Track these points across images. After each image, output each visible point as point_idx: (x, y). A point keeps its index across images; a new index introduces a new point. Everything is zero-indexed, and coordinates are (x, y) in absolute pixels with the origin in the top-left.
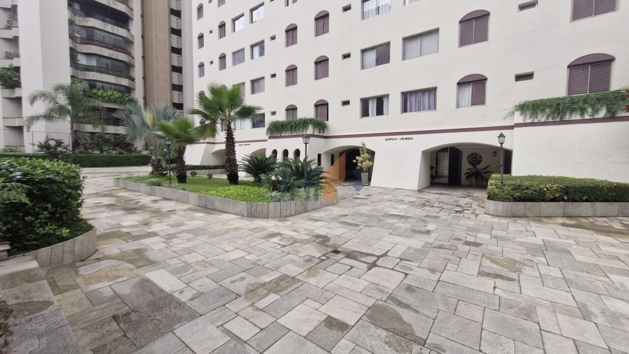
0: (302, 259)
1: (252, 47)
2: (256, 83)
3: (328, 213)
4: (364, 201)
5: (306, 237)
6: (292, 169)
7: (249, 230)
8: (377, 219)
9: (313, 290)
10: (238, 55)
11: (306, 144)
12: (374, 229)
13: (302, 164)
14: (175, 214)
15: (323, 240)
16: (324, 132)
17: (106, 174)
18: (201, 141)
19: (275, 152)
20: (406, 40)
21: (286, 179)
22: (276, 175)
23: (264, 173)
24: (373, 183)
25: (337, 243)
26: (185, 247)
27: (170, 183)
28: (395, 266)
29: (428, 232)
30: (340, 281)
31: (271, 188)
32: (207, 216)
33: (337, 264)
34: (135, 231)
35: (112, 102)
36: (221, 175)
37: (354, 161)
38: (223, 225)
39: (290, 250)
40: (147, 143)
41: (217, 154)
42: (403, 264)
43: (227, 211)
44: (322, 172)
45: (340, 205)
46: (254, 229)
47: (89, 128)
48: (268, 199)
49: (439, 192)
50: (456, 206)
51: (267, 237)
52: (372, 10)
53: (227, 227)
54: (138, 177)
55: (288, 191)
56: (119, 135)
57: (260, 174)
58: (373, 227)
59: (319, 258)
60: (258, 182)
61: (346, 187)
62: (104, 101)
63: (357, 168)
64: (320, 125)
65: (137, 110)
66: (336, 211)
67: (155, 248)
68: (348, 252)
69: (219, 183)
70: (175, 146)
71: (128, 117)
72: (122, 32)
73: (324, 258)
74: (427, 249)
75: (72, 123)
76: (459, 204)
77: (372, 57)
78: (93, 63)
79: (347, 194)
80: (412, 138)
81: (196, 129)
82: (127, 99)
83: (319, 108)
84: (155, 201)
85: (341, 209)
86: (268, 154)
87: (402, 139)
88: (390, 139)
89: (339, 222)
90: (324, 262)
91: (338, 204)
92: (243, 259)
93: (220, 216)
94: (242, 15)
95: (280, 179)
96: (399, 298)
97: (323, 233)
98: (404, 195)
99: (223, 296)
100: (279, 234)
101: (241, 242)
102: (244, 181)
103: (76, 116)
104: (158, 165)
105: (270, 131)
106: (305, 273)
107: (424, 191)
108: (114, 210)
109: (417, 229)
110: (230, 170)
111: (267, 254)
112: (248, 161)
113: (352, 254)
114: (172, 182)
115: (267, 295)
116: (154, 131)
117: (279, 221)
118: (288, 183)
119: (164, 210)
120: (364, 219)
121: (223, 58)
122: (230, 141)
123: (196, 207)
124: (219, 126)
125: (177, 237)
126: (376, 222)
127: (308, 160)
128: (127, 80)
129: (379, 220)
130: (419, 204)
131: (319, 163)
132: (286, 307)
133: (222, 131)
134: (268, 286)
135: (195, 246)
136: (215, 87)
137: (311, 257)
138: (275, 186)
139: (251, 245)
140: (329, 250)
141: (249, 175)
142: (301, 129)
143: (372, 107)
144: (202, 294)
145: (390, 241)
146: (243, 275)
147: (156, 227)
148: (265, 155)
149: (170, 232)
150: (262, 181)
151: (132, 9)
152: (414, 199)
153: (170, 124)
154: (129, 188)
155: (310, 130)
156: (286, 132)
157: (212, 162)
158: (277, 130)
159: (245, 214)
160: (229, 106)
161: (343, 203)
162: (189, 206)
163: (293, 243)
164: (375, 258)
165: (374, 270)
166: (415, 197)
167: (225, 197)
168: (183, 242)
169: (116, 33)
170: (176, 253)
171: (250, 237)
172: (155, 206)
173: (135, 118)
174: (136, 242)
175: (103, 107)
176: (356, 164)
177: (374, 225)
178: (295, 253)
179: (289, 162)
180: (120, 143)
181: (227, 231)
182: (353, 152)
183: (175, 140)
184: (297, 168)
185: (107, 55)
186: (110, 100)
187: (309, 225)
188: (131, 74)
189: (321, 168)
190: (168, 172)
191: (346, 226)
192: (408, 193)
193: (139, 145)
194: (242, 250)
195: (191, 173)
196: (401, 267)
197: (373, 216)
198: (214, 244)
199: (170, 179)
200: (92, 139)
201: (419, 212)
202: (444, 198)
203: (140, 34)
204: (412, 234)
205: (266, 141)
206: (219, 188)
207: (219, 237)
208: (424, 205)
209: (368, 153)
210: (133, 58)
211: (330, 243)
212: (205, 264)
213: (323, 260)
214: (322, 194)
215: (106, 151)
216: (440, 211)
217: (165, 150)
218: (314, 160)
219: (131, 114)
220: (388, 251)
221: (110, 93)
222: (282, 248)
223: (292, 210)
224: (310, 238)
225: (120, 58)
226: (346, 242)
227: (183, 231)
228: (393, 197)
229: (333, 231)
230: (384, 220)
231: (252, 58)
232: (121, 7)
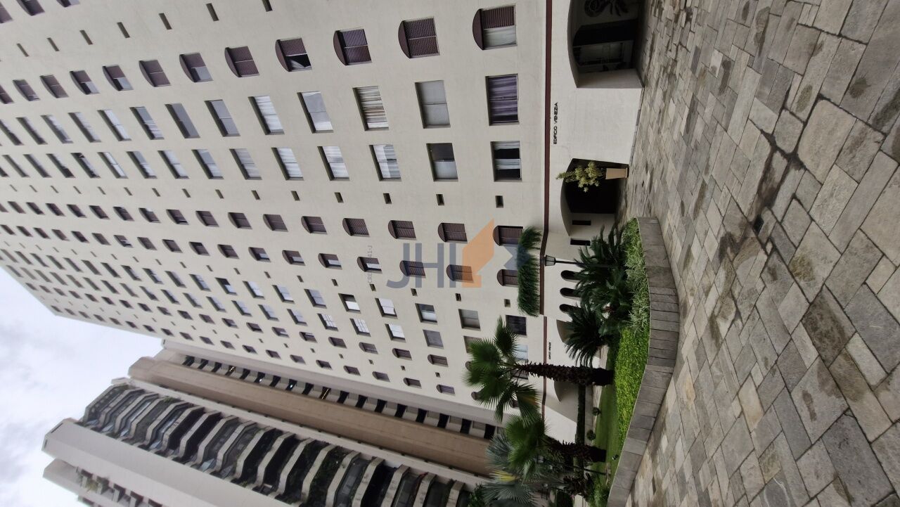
0: (768, 285)
1: (422, 320)
2: (468, 321)
3: (675, 235)
4: (657, 174)
5: (722, 274)
6: (593, 286)
7: (700, 368)
8: (694, 151)
9: (844, 271)
10: (432, 339)
11: (555, 262)
12: (713, 158)
13: (586, 270)
14: (660, 483)
15: (729, 246)
16: (538, 234)
18: (540, 412)
19: (564, 308)
20: (426, 124)
21: (610, 297)
22: (603, 311)
23: (596, 328)
24: (625, 160)
25: (738, 222)
26: (727, 481)
27: (604, 474)
28: (798, 118)
29: (727, 65)
30: (827, 218)
31: (624, 321)
32: (668, 430)
33: (786, 224)
36: (595, 395)
37: (585, 190)
38: (687, 408)
39: (746, 303)
40: (539, 491)
41: (561, 393)
42: (795, 105)
43: (660, 398)
44: (601, 240)
45: (660, 215)
46: (698, 360)
48: (642, 329)
49: (648, 53)
50: (676, 21)
51: (717, 341)
52: (389, 168)
53: (692, 404)
55: (632, 295)
57: (599, 335)
58: (708, 159)
59: (769, 256)
60: (613, 341)
61: (629, 203)
63: (597, 185)
64: (527, 239)
65: (492, 489)
66: (672, 221)
68: (759, 204)
69: (609, 399)
70: (546, 452)
72: (397, 478)
73: (769, 247)
74: (763, 64)
76: (672, 17)
77: (443, 167)
79: (641, 201)
80: (556, 104)
81: (523, 415)
82: (476, 498)
83: (505, 239)
85: (669, 213)
86: (567, 318)
87: (556, 118)
88: (555, 137)
89: (695, 217)
90: (778, 247)
91: (659, 219)
92: (761, 389)
93: (670, 411)
94: (387, 326)
95: (608, 305)
96: (879, 109)
97: (716, 245)
98: (651, 110)
99: (845, 441)
100: (712, 320)
101: (723, 386)
102: (608, 362)
104: (574, 485)
105: (531, 311)
106: (802, 283)
107: (646, 77)
109: (719, 84)
110: (588, 379)
111: (754, 345)
112: (575, 349)
113: (764, 196)
114: (603, 472)
115: (849, 358)
116: (522, 474)
117: (685, 315)
118: (617, 295)
119: (652, 497)
120: (691, 174)
121: (433, 359)
122: (544, 370)
123: (650, 445)
124: (521, 383)
125: (707, 489)
126: (699, 154)
127: (580, 260)
128: (452, 490)
129: (697, 149)
130: (670, 82)
131: (586, 243)
132: (885, 326)
133: (527, 379)
134: (828, 354)
135: (728, 466)
136: (470, 377)
137: (766, 270)
138: (620, 315)
139: (731, 368)
140: (752, 235)
141: (598, 353)
142: (532, 267)
143: (507, 164)
144: (836, 476)
145: (742, 129)
146: (797, 395)
148: (568, 323)
149: (696, 499)
150: (611, 334)
151: (374, 458)
152: (659, 93)
153: (514, 450)
155: (536, 254)
156: (534, 288)
157: (573, 403)
158: (531, 301)
159: (668, 369)
160: (494, 363)
161: (658, 209)
162: (647, 456)
163: (733, 297)
164: (777, 155)
165: (803, 156)
166: (656, 91)
167: (635, 396)
168: (716, 482)
169: (397, 485)
170: (739, 501)
171: (714, 368)
173: (504, 496)
176: (591, 188)
177: (704, 158)
178: (754, 297)
179: (582, 287)
181: (700, 405)
182: (571, 191)
183: (537, 450)
184: (591, 277)
187: (697, 267)
188: (446, 482)
189: (594, 241)
190: (585, 472)
191: (704, 206)
192: (646, 103)
194: (741, 386)
195: (590, 438)
196: (801, 106)
197: (686, 159)
198: (725, 433)
199: (597, 473)
201: (684, 85)
202: (660, 43)
203: (399, 456)
204: (728, 91)
205: (545, 319)
206: (618, 401)
207: (712, 422)
208: (671, 76)
209: (574, 170)
210: (426, 474)
211: (738, 234)
212: (766, 456)
213: (775, 249)
214: (638, 243)
216: (685, 47)
217: (551, 468)
218: (581, 250)
219: (496, 499)
220: (762, 131)
222: (741, 318)
223: (665, 293)
224: (724, 268)
225: (426, 490)
226: (738, 205)
227: (695, 476)
228: (652, 127)
229: (712, 227)
230: (696, 140)
231: (435, 322)
232: (371, 470)
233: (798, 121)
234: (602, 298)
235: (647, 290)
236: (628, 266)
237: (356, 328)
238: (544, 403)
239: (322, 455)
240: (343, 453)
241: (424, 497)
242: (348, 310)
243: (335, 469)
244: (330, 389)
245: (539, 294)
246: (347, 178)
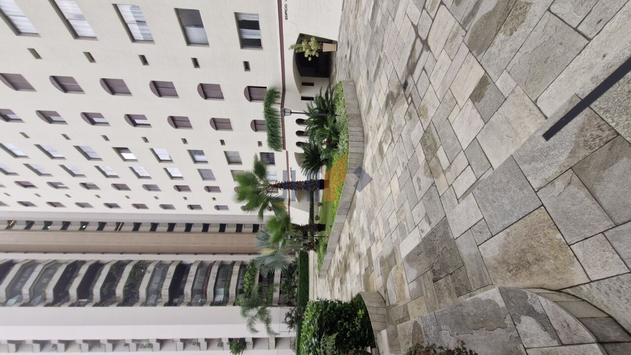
0: (407, 122)
1: (195, 161)
2: (231, 159)
3: (363, 92)
4: (354, 50)
5: (386, 116)
6: (317, 128)
8: (376, 34)
9: (440, 113)
10: (205, 175)
11: (291, 113)
12: (386, 40)
13: (312, 118)
14: (352, 235)
15: (391, 99)
16: (278, 93)
17: (315, 283)
18: (287, 211)
19: (299, 144)
21: (326, 135)
22: (322, 144)
23: (319, 155)
24: (335, 38)
25: (396, 84)
26: (382, 226)
27: (325, 237)
28: (430, 16)
30: (436, 83)
31: (335, 149)
32: (357, 208)
33: (418, 86)
34: (365, 264)
35: (254, 278)
36: (319, 195)
37: (310, 59)
38: (366, 194)
39: (397, 134)
40: (289, 254)
41: (299, 197)
42: (429, 7)
44: (320, 97)
45: (355, 79)
46: (372, 168)
47: (276, 295)
48: (345, 153)
51: (382, 156)
52: (140, 30)
54: (318, 261)
55: (338, 133)
56: (282, 274)
57: (320, 159)
58: (383, 41)
59: (409, 105)
60: (328, 162)
61: (338, 71)
62: (253, 284)
63: (317, 56)
64: (270, 97)
65: (260, 260)
66: (362, 83)
67: (381, 250)
68: (407, 73)
70: (292, 232)
71: (266, 267)
72: (193, 270)
73: (410, 99)
75: (272, 306)
77: (193, 32)
78: (221, 290)
79: (345, 69)
81: (276, 215)
82: (251, 267)
83: (253, 96)
84: (340, 249)
85: (360, 78)
86: (301, 151)
88: (286, 14)
89: (374, 81)
90: (414, 100)
91: (355, 82)
92: (400, 179)
93: (358, 197)
94: (166, 169)
95: (325, 140)
96: (466, 15)
97: (384, 99)
99: (431, 198)
100: (380, 144)
101: (384, 180)
102: (326, 175)
103: (267, 303)
104: (308, 246)
105: (277, 148)
106: (422, 120)
108: (345, 279)
110: (315, 187)
111: (399, 156)
113: (410, 67)
114: (324, 236)
115: (437, 158)
116: (278, 247)
117: (367, 143)
118: (330, 133)
119: (348, 242)
120: (373, 51)
121: (208, 189)
122: (286, 185)
123: (348, 217)
124: (274, 195)
125: (374, 233)
126: (378, 37)
127: (308, 111)
128: (234, 267)
129: (377, 33)
131: (311, 99)
132: (453, 141)
133: (278, 192)
134: (429, 157)
135: (383, 219)
136: (238, 197)
137: (407, 113)
138: (333, 146)
139: (388, 170)
140: (402, 92)
141: (320, 170)
142: (276, 117)
143: (250, 34)
144: (426, 214)
145: (402, 20)
146: (415, 179)
147: (363, 249)
148: (301, 154)
149: (368, 238)
150: (327, 158)
151: (173, 262)
153: (272, 235)
154: (327, 268)
155: (277, 107)
156: (278, 132)
157: (306, 203)
158: (276, 141)
160: (254, 185)
161: (354, 74)
162: (346, 223)
163: (391, 130)
164: (418, 40)
165: (430, 43)
167: (340, 192)
168: (378, 228)
169: (194, 274)
170: (387, 235)
171: (380, 171)
172: (344, 249)
173: (268, 262)
174: (374, 264)
175: (259, 285)
176: (313, 57)
177: (381, 40)
178: (400, 130)
179: (309, 130)
180: (289, 272)
182: (299, 58)
183: (287, 232)
184: (315, 123)
185: (214, 281)
186: (253, 280)
187: (374, 113)
188: (230, 264)
189: (316, 97)
190: (315, 238)
191: (379, 73)
193: (290, 260)
194: (391, 179)
195: (316, 220)
196: (432, 9)
197: (371, 40)
198: (383, 203)
199: (321, 237)
200: (285, 293)
203: (194, 256)
205: (287, 152)
206: (332, 197)
207: (377, 199)
209: (301, 43)
210: (215, 262)
211: (395, 92)
212: (400, 212)
213: (412, 101)
214: (343, 98)
215: (295, 284)
217: (296, 240)
218: (308, 104)
219: (263, 265)
220: (412, 24)
221: (246, 280)
222: (394, 142)
223: (357, 130)
224: (388, 113)
225: (216, 271)
226: (397, 73)
227: (369, 228)
228: (352, 13)
229: (384, 86)
230: (377, 27)
231: (206, 162)
232: (172, 270)
233: (430, 18)
234: (322, 136)
235: (347, 129)
236: (338, 114)
237: (137, 174)
238: (289, 205)
239: (128, 269)
240: (147, 264)
241: (216, 275)
242: (125, 160)
243: (143, 275)
244: (123, 223)
245: (282, 136)
246: (94, 38)
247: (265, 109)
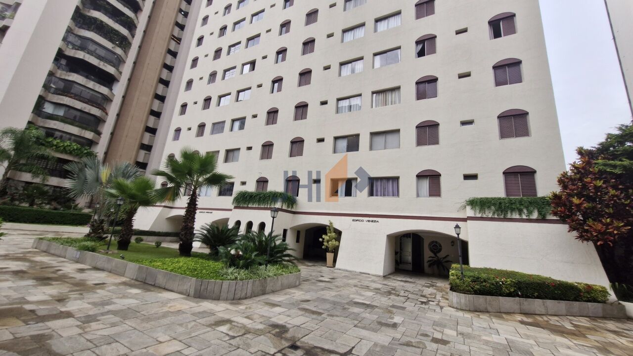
0: (253, 355)
1: (233, 121)
2: (230, 154)
3: (288, 296)
4: (328, 285)
5: (261, 327)
6: (255, 243)
7: (194, 314)
8: (342, 307)
10: (218, 127)
11: (273, 218)
12: (338, 319)
13: (266, 239)
14: (102, 288)
15: (280, 331)
16: (292, 207)
17: (26, 232)
18: (157, 204)
19: (238, 223)
20: (373, 134)
21: (246, 254)
22: (236, 249)
23: (223, 245)
24: (338, 265)
25: (296, 335)
26: (106, 334)
27: (108, 249)
29: (395, 326)
31: (228, 264)
32: (144, 293)
34: (42, 310)
35: (66, 153)
36: (171, 244)
37: (320, 240)
38: (162, 306)
39: (241, 342)
40: (92, 200)
41: (173, 220)
43: (170, 288)
44: (286, 249)
45: (301, 287)
46: (199, 313)
47: (27, 177)
48: (222, 276)
49: (404, 279)
50: (422, 296)
51: (213, 325)
52: (345, 107)
53: (166, 309)
54: (68, 238)
55: (247, 268)
56: (61, 188)
57: (219, 246)
58: (337, 316)
59: (273, 355)
60: (214, 255)
61: (309, 268)
62: (57, 151)
63: (323, 247)
64: (289, 198)
65: (95, 164)
66: (298, 294)
67: (65, 334)
68: (307, 348)
69: (169, 253)
70: (126, 206)
71: (81, 170)
72: (104, 90)
74: (394, 346)
75: (8, 169)
76: (424, 294)
77: (343, 144)
78: (61, 112)
79: (311, 275)
80: (378, 221)
81: (156, 191)
82: (86, 151)
84: (81, 271)
85: (303, 293)
86: (231, 225)
87: (369, 221)
88: (357, 220)
89: (300, 309)
93: (160, 295)
94: (229, 94)
95: (241, 253)
97: (281, 322)
98: (369, 281)
100: (229, 321)
101: (180, 330)
102: (197, 253)
103: (16, 162)
104: (98, 226)
105: (237, 200)
107: (389, 278)
108: (22, 278)
109: (383, 321)
110: (184, 239)
111: (211, 348)
112: (208, 230)
113: (313, 351)
114: (110, 249)
116: (107, 188)
117: (231, 304)
118: (248, 259)
119: (91, 283)
120: (328, 306)
121: (202, 126)
122: (192, 207)
123: (133, 281)
124: (182, 190)
125: (98, 320)
126: (340, 311)
127: (273, 234)
128: (92, 134)
129: (344, 309)
130: (385, 292)
131: (284, 240)
133: (184, 195)
135: (119, 334)
136: (188, 152)
137: (264, 354)
138: (233, 262)
139: (193, 335)
140: (287, 344)
141: (204, 246)
142: (269, 202)
145: (355, 336)
147: (73, 306)
148: (227, 226)
149: (91, 313)
150: (219, 254)
151: (121, 73)
152: (379, 286)
153: (128, 182)
154: (52, 252)
155: (278, 205)
156: (253, 203)
157: (165, 228)
158: (244, 200)
159: (192, 292)
160: (199, 171)
161: (306, 286)
162: (124, 279)
163: (245, 334)
166: (380, 284)
167: (172, 270)
168: (106, 327)
169: (97, 90)
170: (91, 342)
171: (193, 323)
172: (79, 276)
173: (89, 173)
175: (53, 157)
176: (322, 243)
177: (338, 313)
178: (245, 347)
179: (253, 235)
180: (62, 197)
181: (165, 315)
182: (321, 230)
183: (128, 200)
184: (261, 242)
185: (79, 108)
186: (64, 151)
187: (265, 311)
188: (99, 129)
189: (286, 244)
190: (110, 235)
191: (307, 314)
192: (373, 278)
193: (82, 202)
194: (180, 341)
195: (137, 239)
197: (337, 303)
198: (145, 332)
200: (24, 189)
201: (384, 301)
202: (409, 286)
203: (122, 94)
204: (379, 327)
205: (231, 210)
206: (167, 259)
207: (152, 323)
208: (389, 293)
209: (334, 232)
210: (107, 114)
211: (288, 335)
214: (284, 273)
215: (37, 204)
216: (406, 301)
217: (112, 211)
218: (280, 235)
219: (86, 167)
220: (353, 348)
221: (68, 143)
222: (230, 340)
223: (248, 291)
224: (265, 328)
225: (92, 112)
226: (307, 335)
227: (109, 312)
228: (359, 282)
229: (294, 320)
230: (349, 309)
231: (232, 130)
232: (110, 69)
234: (246, 249)
235: (251, 279)
236: (268, 267)
237: (229, 70)
238: (165, 207)
239: (124, 31)
240: (125, 49)
241: (86, 110)
242: (243, 65)
243: (111, 40)
244: (179, 44)
245: (249, 206)
246: (340, 75)
247: (278, 192)
